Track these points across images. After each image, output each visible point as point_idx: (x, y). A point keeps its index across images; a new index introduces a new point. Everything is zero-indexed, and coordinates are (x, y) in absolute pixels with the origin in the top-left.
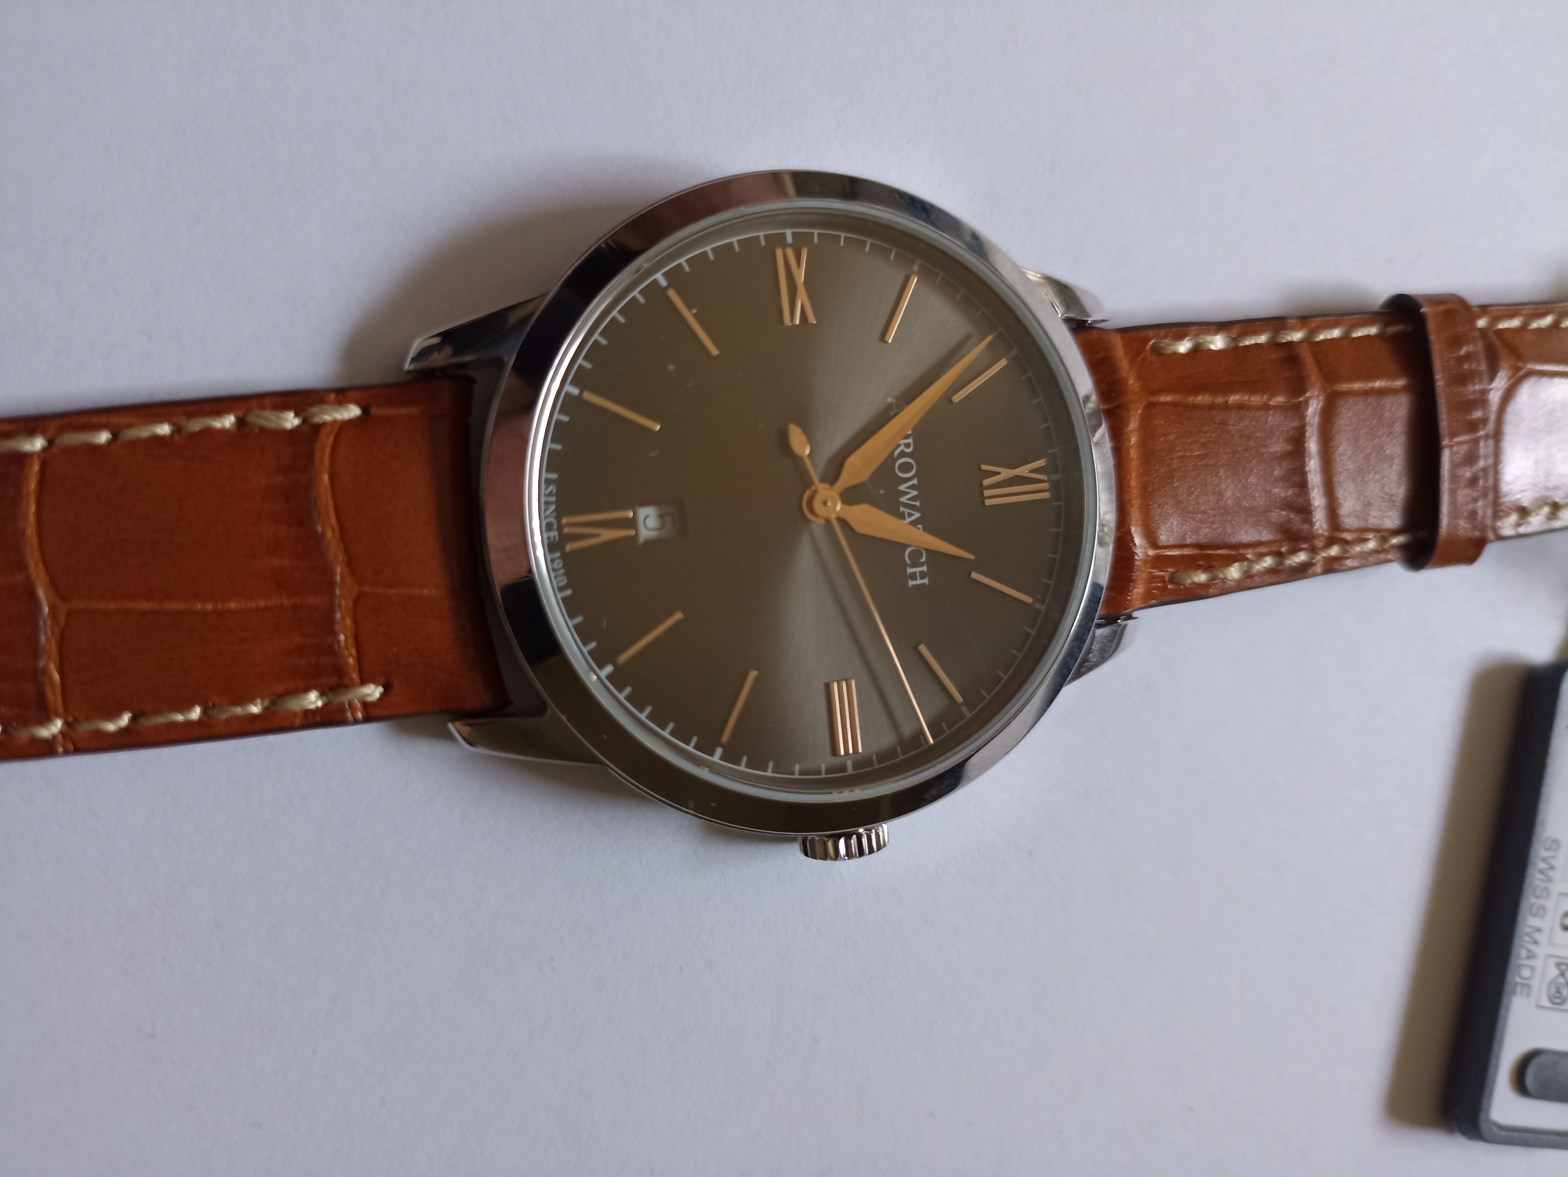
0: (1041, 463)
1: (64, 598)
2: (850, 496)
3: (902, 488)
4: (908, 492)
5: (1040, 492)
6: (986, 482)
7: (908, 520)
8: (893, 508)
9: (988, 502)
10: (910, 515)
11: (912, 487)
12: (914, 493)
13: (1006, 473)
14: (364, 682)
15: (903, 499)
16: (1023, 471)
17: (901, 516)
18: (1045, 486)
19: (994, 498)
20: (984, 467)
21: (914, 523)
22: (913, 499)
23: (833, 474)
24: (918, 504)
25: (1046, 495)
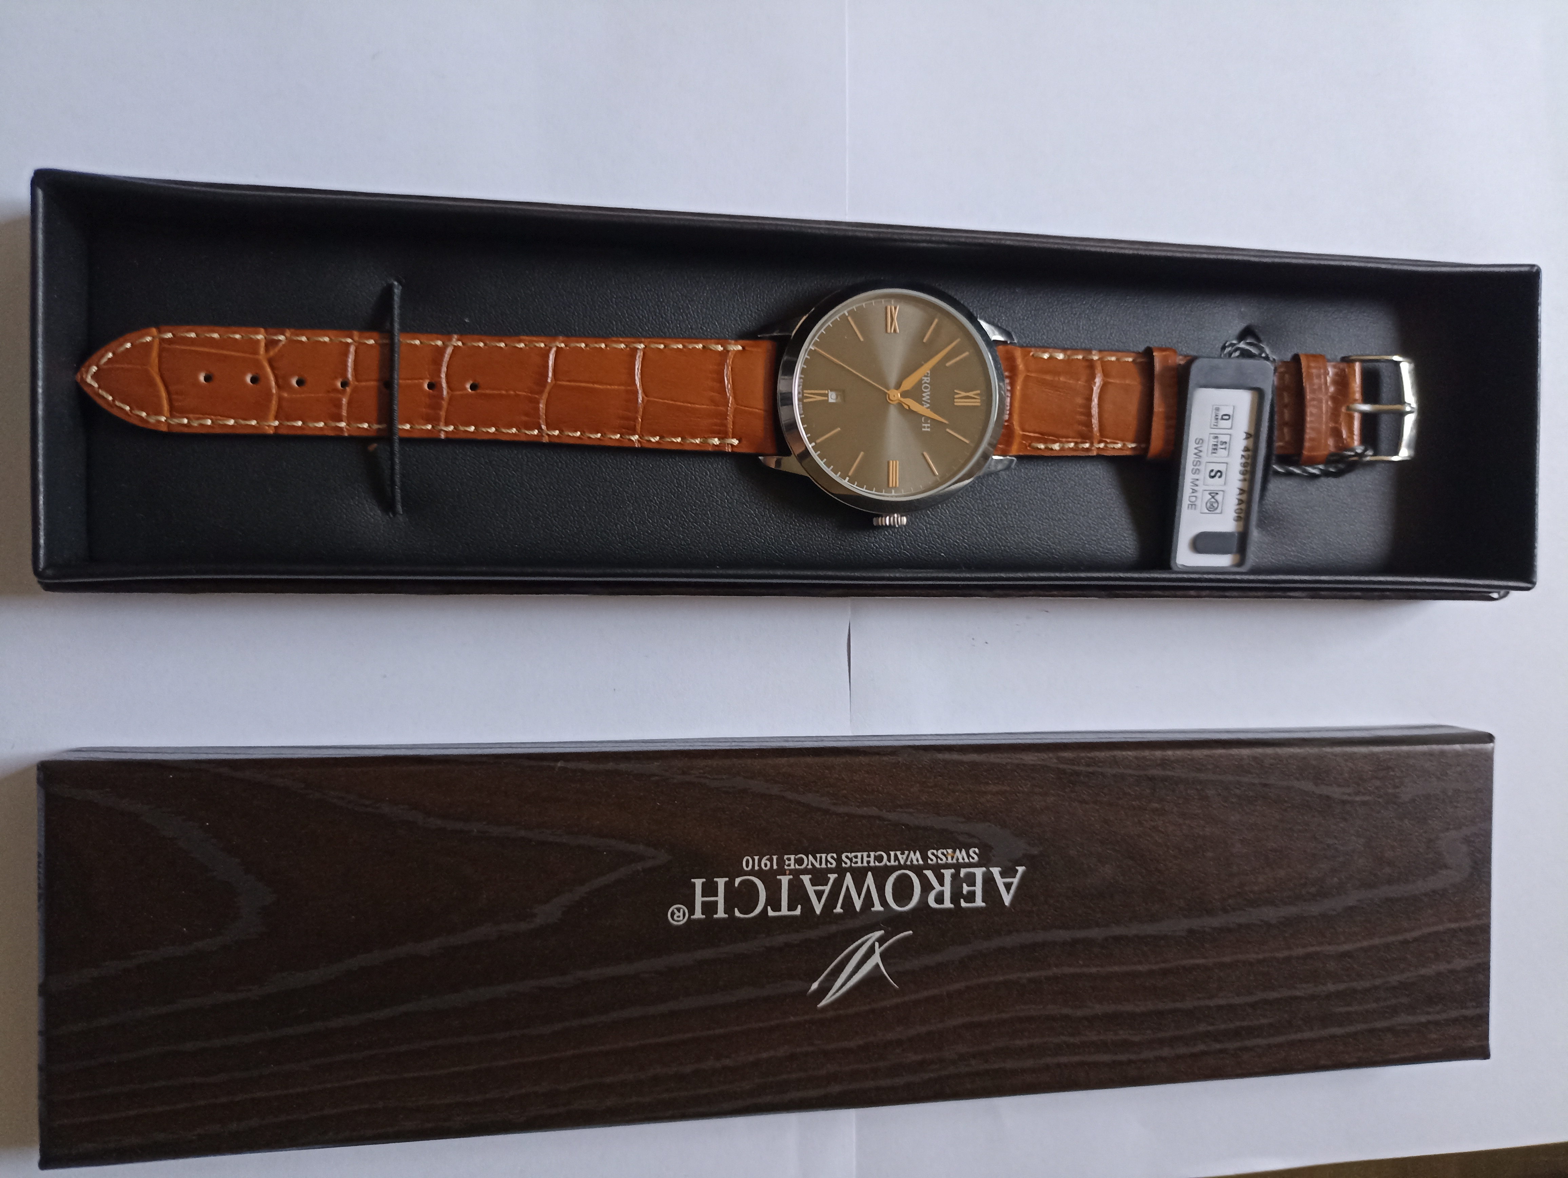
0: (978, 392)
1: (646, 396)
2: (904, 395)
3: (924, 395)
4: (926, 396)
5: (976, 403)
6: (956, 396)
7: (925, 406)
8: (920, 401)
9: (955, 404)
11: (928, 395)
12: (928, 397)
13: (964, 394)
14: (733, 438)
15: (924, 399)
16: (971, 394)
17: (923, 405)
18: (980, 400)
19: (959, 403)
20: (956, 391)
21: (928, 408)
22: (928, 399)
23: (896, 387)
24: (929, 401)
25: (979, 404)
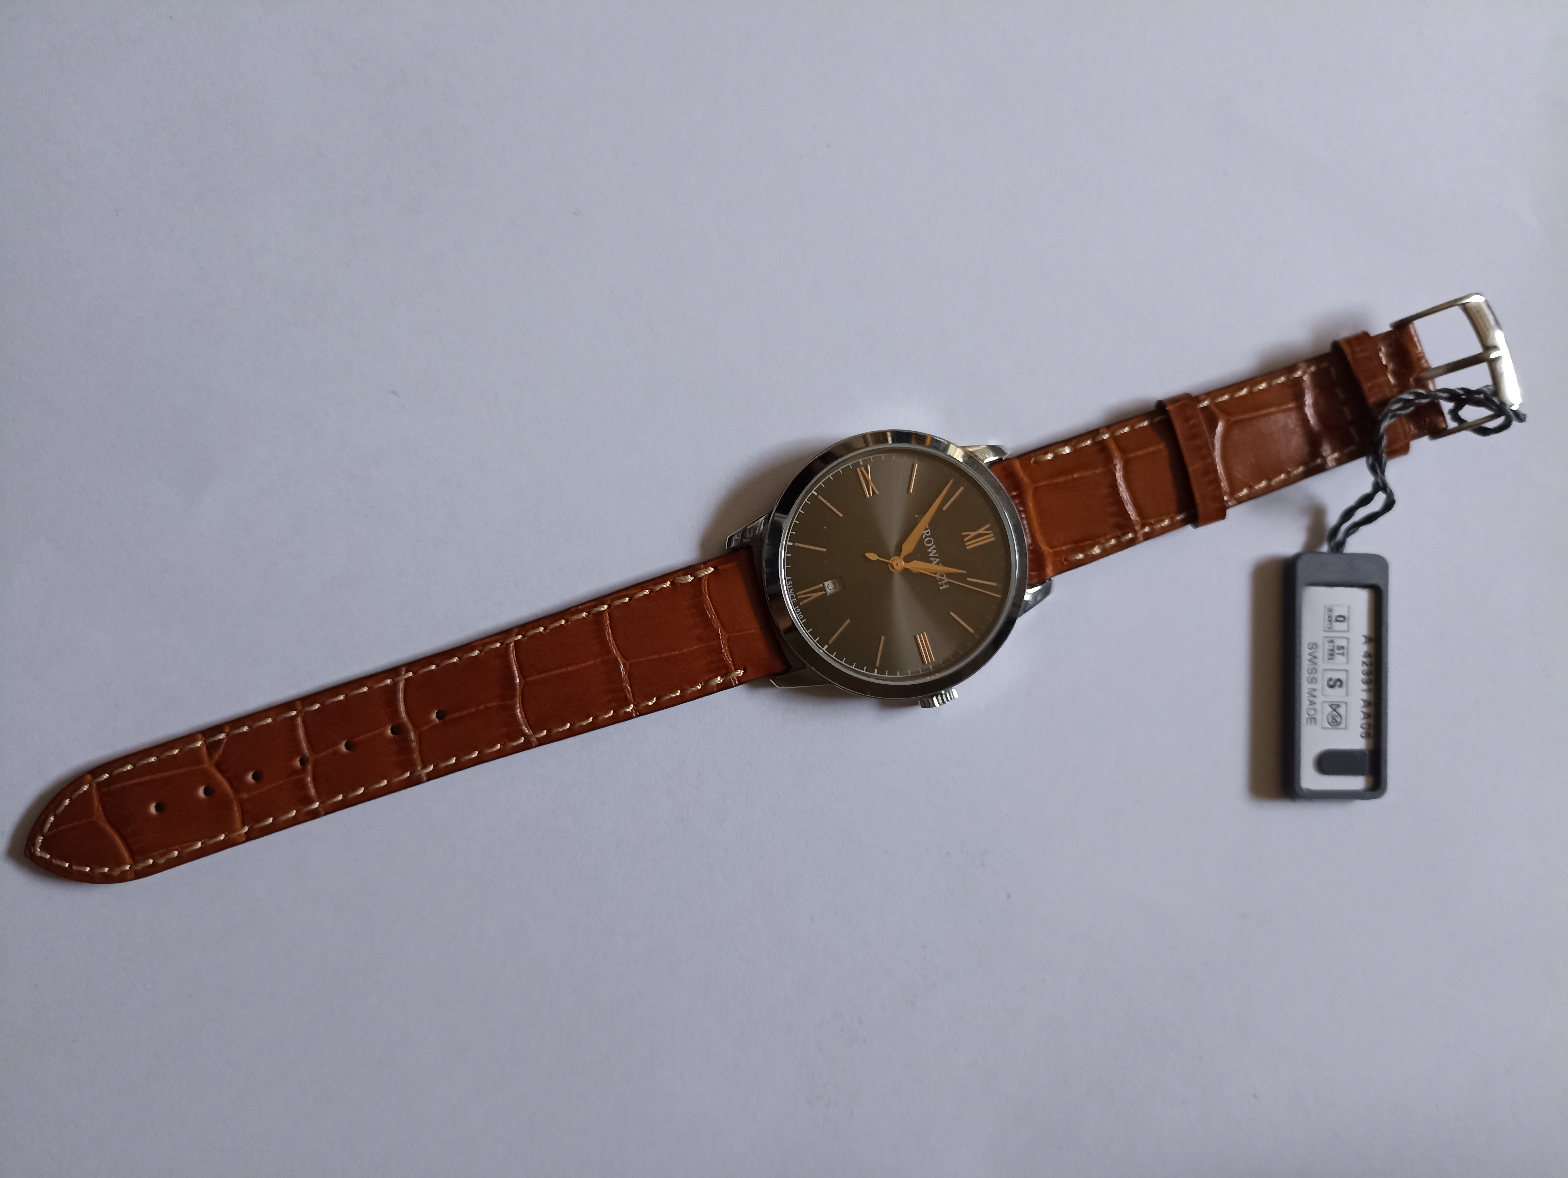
0: (988, 526)
2: (907, 559)
3: (929, 550)
4: (932, 551)
5: (990, 538)
6: (965, 539)
7: (935, 563)
8: (926, 559)
9: (968, 548)
10: (935, 560)
13: (973, 534)
14: (736, 670)
15: (930, 555)
16: (981, 531)
17: (931, 562)
18: (992, 535)
19: (970, 546)
20: (964, 534)
23: (898, 552)
25: (993, 539)
